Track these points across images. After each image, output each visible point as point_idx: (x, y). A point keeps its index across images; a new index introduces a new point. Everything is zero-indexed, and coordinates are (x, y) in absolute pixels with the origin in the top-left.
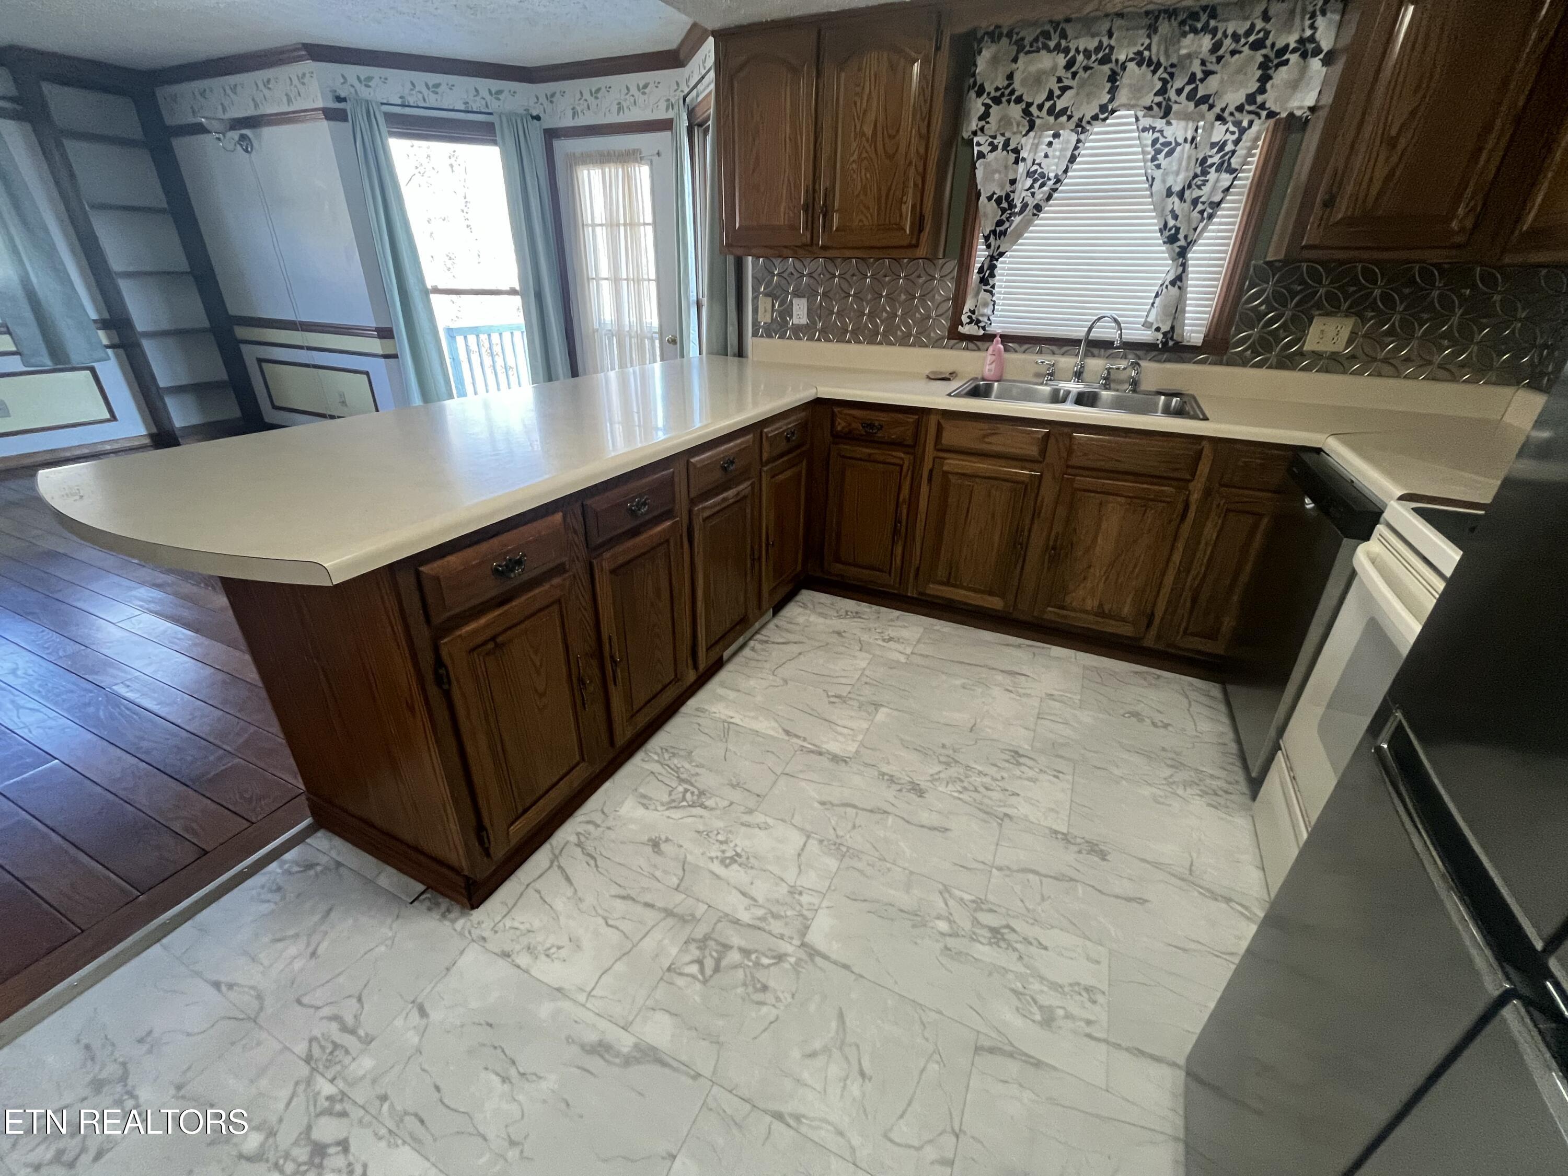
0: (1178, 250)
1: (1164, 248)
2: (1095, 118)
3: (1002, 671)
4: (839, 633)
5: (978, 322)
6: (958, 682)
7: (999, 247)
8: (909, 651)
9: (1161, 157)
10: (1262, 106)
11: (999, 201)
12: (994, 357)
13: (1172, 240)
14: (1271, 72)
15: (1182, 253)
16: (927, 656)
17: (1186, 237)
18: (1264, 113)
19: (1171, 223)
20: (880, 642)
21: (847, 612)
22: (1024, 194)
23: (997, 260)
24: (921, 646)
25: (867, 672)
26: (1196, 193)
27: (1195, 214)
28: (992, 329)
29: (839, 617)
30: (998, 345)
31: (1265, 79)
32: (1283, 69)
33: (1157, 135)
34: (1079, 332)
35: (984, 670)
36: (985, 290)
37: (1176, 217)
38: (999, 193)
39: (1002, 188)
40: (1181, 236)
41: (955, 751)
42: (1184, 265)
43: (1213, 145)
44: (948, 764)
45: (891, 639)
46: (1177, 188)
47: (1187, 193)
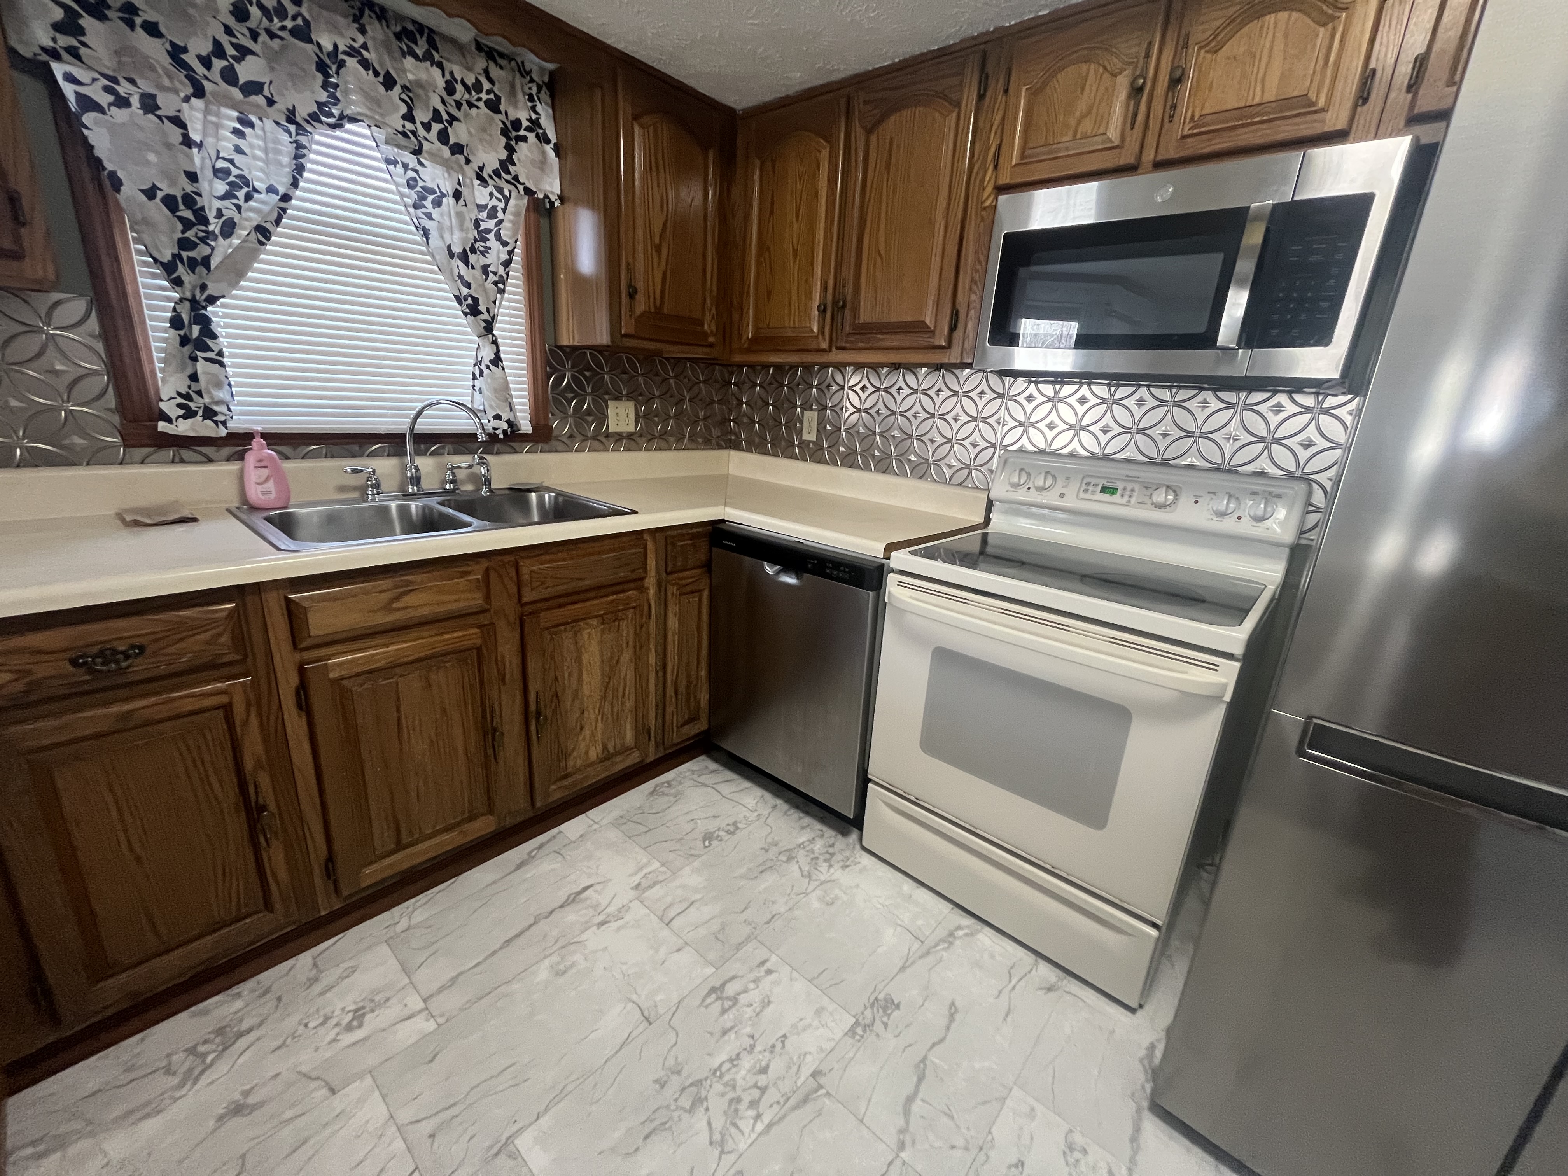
0: (483, 324)
1: (464, 321)
2: (314, 118)
3: (562, 907)
4: (237, 1110)
5: (209, 414)
6: (543, 974)
7: (204, 287)
8: (415, 1002)
9: (428, 203)
10: (516, 178)
11: (170, 202)
12: (265, 472)
13: (474, 310)
14: (513, 143)
15: (489, 327)
16: (454, 980)
17: (488, 310)
18: (521, 188)
19: (465, 291)
20: (348, 1039)
21: (192, 1051)
22: (218, 204)
23: (205, 308)
24: (422, 976)
25: (404, 1115)
26: (483, 261)
27: (489, 285)
28: (238, 423)
29: (191, 1078)
30: (259, 450)
31: (510, 149)
32: (522, 144)
33: (411, 174)
34: (401, 425)
35: (543, 925)
36: (207, 360)
37: (469, 286)
38: (165, 189)
39: (173, 182)
40: (482, 308)
41: (679, 1073)
42: (495, 342)
43: (481, 208)
44: (698, 1101)
45: (359, 1016)
46: (457, 249)
47: (473, 258)
